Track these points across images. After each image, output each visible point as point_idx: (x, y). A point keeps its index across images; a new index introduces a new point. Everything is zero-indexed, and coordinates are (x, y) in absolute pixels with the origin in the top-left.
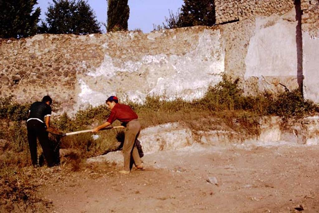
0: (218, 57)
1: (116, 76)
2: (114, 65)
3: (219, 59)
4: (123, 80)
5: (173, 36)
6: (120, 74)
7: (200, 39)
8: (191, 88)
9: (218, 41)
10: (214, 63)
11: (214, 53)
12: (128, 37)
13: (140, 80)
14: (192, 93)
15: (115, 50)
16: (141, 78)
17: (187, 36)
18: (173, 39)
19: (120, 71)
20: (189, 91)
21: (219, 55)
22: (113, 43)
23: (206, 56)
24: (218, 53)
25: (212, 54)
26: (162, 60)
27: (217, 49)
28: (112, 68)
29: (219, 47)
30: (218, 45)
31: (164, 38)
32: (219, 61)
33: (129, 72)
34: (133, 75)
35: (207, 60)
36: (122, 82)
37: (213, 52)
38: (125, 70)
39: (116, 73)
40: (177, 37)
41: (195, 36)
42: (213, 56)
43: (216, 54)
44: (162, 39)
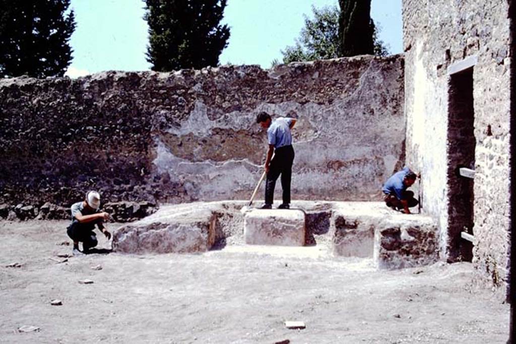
0: (394, 108)
1: (213, 134)
2: (209, 118)
3: (395, 112)
4: (223, 142)
5: (314, 73)
6: (218, 131)
7: (362, 79)
8: (340, 160)
9: (397, 81)
10: (387, 119)
11: (388, 101)
12: (235, 75)
13: (252, 144)
14: (342, 168)
15: (213, 96)
16: (254, 140)
17: (338, 72)
18: (314, 77)
19: (219, 129)
20: (337, 165)
21: (397, 105)
22: (211, 85)
23: (372, 108)
24: (394, 101)
25: (384, 102)
26: (292, 111)
27: (393, 96)
28: (207, 121)
29: (398, 91)
30: (396, 89)
31: (297, 77)
32: (396, 115)
33: (234, 129)
34: (240, 136)
35: (372, 112)
36: (222, 145)
37: (385, 101)
38: (227, 127)
39: (213, 130)
40: (320, 74)
41: (354, 73)
42: (385, 106)
43: (391, 104)
44: (293, 78)
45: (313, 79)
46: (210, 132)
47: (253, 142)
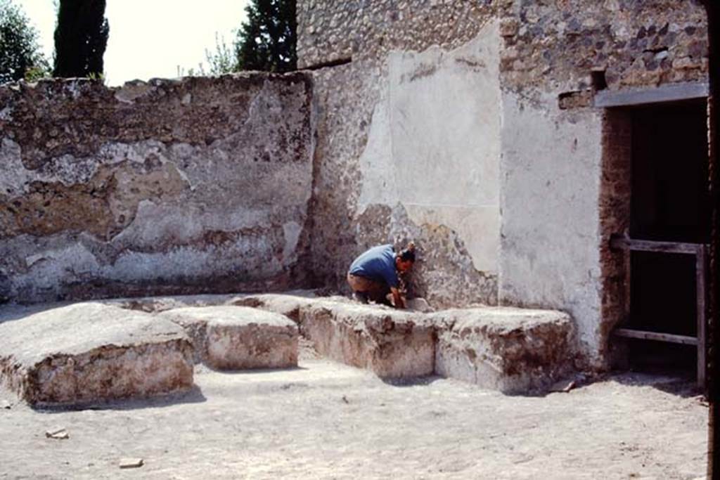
0: (297, 150)
1: (31, 192)
2: (25, 165)
3: (298, 158)
4: (47, 204)
5: (184, 95)
6: (39, 187)
7: (253, 104)
8: (224, 230)
9: (300, 111)
10: (287, 167)
11: (288, 140)
12: (64, 95)
13: (93, 206)
14: (227, 243)
15: (29, 128)
16: (96, 200)
17: (218, 96)
18: (183, 102)
19: (41, 182)
20: (219, 237)
21: (300, 147)
22: (25, 109)
23: (267, 150)
24: (297, 140)
25: (283, 144)
26: (152, 154)
27: (295, 133)
28: (22, 171)
29: (301, 125)
30: (300, 122)
31: (159, 101)
32: (299, 161)
33: (64, 183)
34: (74, 194)
35: (267, 158)
36: (45, 209)
37: (284, 140)
38: (53, 180)
39: (31, 185)
40: (192, 97)
41: (241, 98)
42: (284, 148)
43: (292, 145)
44: (154, 102)
45: (183, 105)
46: (27, 188)
47: (95, 204)
